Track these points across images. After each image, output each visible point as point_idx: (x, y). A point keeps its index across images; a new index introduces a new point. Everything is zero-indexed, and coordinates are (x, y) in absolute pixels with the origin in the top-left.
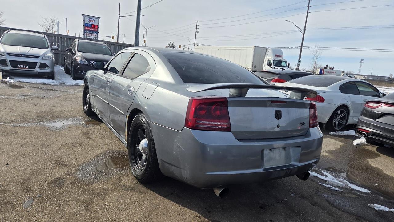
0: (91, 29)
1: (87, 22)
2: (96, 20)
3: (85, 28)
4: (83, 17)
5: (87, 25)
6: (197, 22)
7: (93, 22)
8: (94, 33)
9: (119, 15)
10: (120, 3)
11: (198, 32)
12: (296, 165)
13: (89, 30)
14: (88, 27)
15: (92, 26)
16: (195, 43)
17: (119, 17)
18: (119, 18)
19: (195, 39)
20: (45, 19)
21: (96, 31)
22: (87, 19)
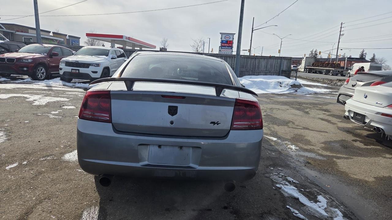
0: (227, 45)
1: (223, 39)
2: (231, 36)
3: (222, 44)
4: (220, 35)
5: (224, 41)
6: (342, 24)
7: (228, 39)
8: (229, 48)
9: (253, 28)
10: (254, 18)
11: (343, 35)
12: (195, 167)
13: (225, 46)
14: (224, 43)
15: (227, 42)
16: (338, 48)
17: (253, 30)
18: (252, 32)
19: (339, 42)
20: (195, 41)
21: (230, 46)
22: (224, 36)
